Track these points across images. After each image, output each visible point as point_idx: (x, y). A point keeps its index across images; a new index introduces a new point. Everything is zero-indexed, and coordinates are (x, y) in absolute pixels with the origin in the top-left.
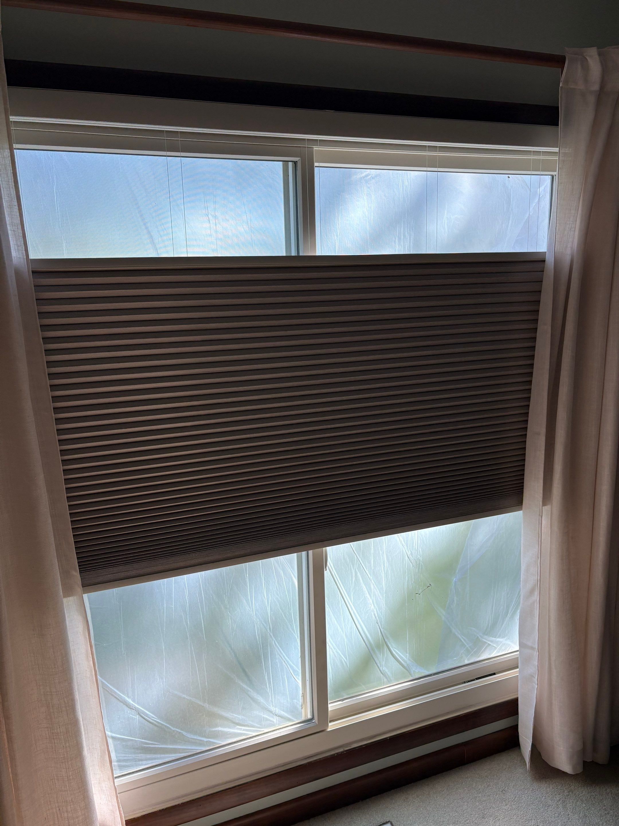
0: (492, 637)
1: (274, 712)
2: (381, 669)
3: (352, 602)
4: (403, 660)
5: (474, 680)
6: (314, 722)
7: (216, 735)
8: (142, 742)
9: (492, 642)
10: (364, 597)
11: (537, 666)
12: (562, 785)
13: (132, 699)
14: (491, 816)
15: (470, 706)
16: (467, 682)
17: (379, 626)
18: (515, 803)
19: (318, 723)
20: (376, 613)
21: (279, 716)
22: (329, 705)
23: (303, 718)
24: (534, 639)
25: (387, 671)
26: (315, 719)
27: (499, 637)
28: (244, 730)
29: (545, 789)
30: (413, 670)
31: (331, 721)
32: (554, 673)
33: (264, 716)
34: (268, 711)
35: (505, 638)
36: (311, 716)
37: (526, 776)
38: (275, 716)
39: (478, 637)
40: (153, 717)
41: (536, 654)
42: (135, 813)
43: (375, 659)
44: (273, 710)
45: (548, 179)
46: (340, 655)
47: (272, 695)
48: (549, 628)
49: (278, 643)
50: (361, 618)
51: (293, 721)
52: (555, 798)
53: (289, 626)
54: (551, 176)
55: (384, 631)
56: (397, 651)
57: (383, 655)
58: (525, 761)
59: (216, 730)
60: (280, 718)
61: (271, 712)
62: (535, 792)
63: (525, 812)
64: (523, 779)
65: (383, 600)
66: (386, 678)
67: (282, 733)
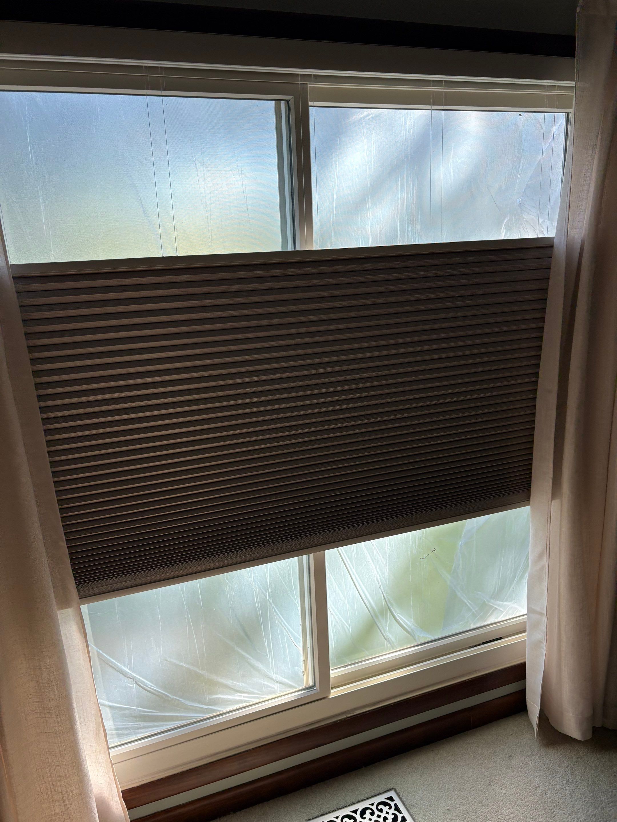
0: (499, 601)
1: (275, 678)
2: (385, 635)
3: (353, 567)
4: (407, 625)
5: (480, 645)
6: (316, 689)
7: (215, 702)
8: (140, 711)
9: (499, 605)
10: (367, 562)
11: (546, 632)
12: (571, 751)
13: (128, 667)
14: (497, 783)
15: (476, 671)
16: (473, 647)
17: (382, 591)
18: (522, 770)
19: (320, 690)
20: (379, 578)
21: (280, 683)
22: (331, 672)
23: (305, 686)
24: (542, 605)
25: (390, 636)
26: (317, 686)
27: (506, 601)
28: (244, 697)
29: (552, 755)
30: (418, 635)
31: (333, 688)
32: (564, 639)
33: (264, 683)
34: (268, 678)
35: (513, 602)
36: (313, 683)
37: (533, 742)
38: (276, 683)
39: (484, 601)
40: (152, 686)
41: (544, 620)
42: (133, 782)
43: (378, 625)
44: (273, 676)
45: (562, 117)
46: (342, 621)
47: (272, 663)
48: (559, 593)
49: (278, 610)
50: (363, 584)
51: (294, 687)
52: (563, 765)
53: (289, 592)
54: (566, 114)
55: (388, 596)
56: (401, 616)
57: (387, 621)
58: (532, 726)
59: (216, 698)
60: (281, 685)
61: (272, 679)
62: (542, 758)
63: (533, 778)
64: (530, 744)
65: (387, 565)
66: (390, 643)
67: (283, 700)
